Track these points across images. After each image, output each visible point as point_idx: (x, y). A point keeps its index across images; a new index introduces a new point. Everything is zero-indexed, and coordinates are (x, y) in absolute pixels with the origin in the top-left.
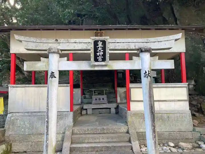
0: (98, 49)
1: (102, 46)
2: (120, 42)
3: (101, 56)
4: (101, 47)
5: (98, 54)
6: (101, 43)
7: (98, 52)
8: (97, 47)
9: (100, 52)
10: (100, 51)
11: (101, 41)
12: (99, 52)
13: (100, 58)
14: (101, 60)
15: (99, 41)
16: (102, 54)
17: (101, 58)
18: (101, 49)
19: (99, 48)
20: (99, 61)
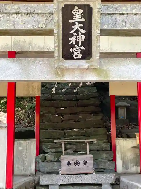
0: (73, 27)
1: (83, 20)
2: (128, 14)
3: (80, 45)
4: (79, 22)
5: (72, 40)
6: (81, 11)
7: (72, 35)
8: (71, 21)
9: (78, 35)
10: (77, 31)
11: (80, 7)
12: (75, 34)
13: (77, 52)
14: (80, 56)
15: (76, 8)
16: (83, 40)
17: (80, 51)
18: (80, 27)
19: (74, 24)
20: (75, 58)
